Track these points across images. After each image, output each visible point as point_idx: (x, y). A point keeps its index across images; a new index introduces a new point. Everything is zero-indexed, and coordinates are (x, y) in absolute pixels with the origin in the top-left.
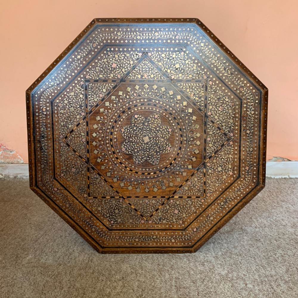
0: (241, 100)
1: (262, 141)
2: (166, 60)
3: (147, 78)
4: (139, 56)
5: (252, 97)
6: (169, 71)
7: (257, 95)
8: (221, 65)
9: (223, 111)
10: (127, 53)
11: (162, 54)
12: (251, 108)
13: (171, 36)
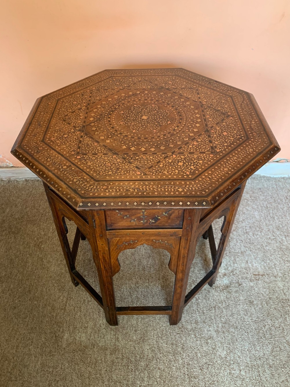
0: (97, 181)
1: (44, 170)
2: (195, 161)
3: (193, 143)
4: (217, 149)
5: (88, 189)
6: (183, 157)
7: (85, 193)
8: (145, 189)
9: (105, 165)
10: (228, 145)
11: (203, 162)
12: (80, 182)
13: (214, 176)
